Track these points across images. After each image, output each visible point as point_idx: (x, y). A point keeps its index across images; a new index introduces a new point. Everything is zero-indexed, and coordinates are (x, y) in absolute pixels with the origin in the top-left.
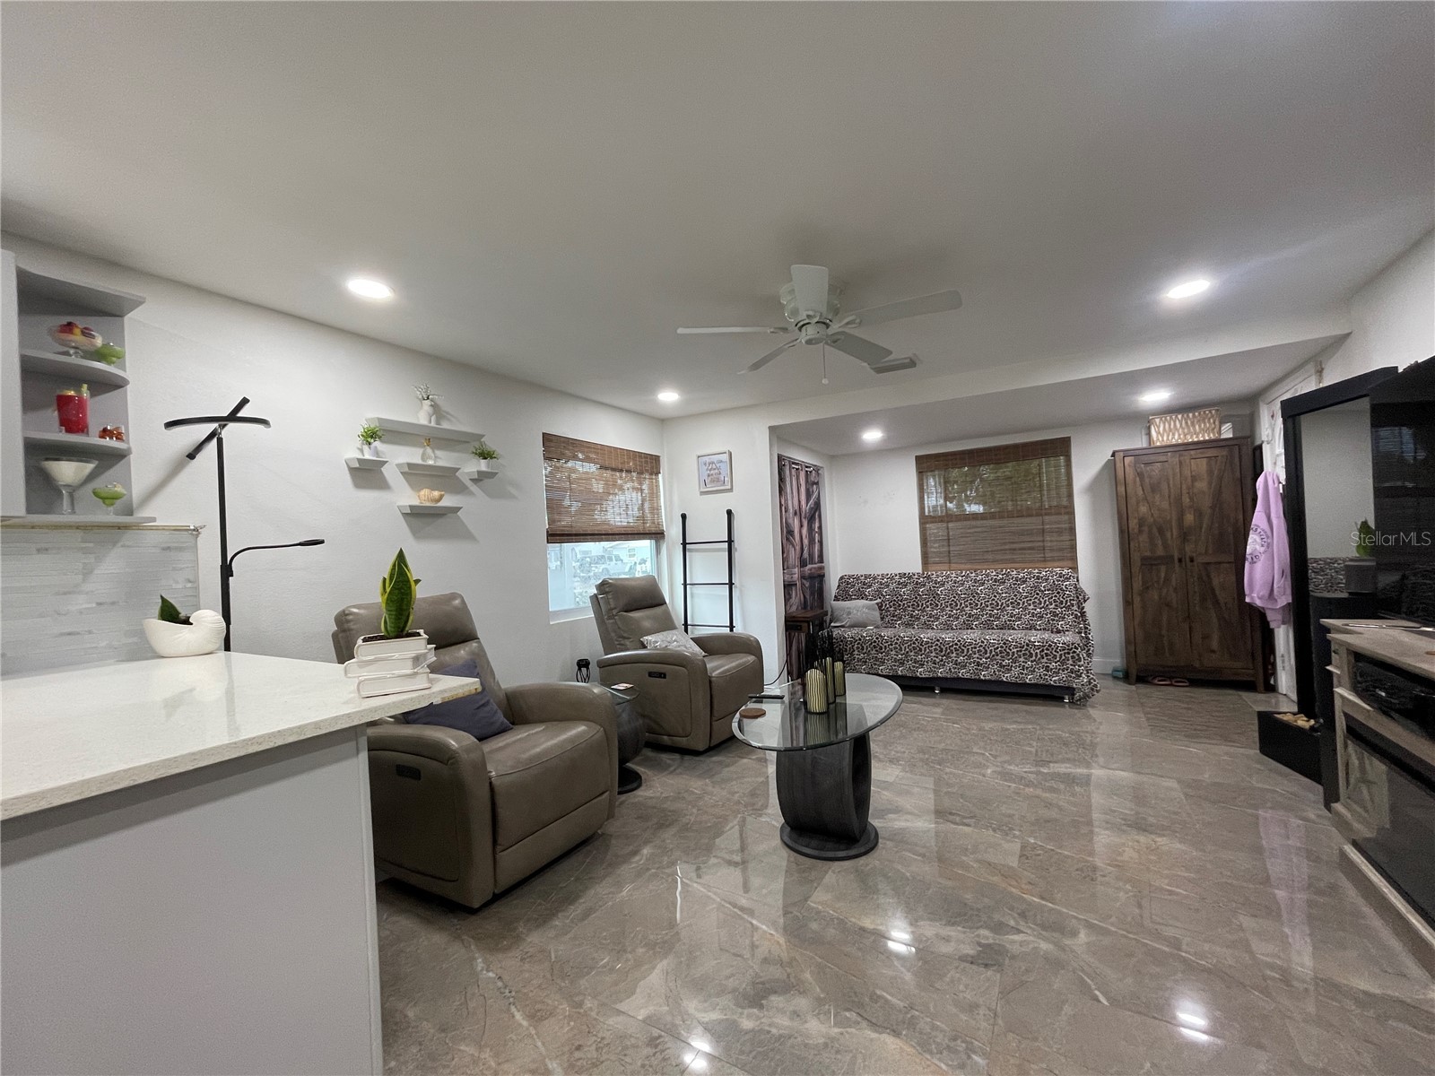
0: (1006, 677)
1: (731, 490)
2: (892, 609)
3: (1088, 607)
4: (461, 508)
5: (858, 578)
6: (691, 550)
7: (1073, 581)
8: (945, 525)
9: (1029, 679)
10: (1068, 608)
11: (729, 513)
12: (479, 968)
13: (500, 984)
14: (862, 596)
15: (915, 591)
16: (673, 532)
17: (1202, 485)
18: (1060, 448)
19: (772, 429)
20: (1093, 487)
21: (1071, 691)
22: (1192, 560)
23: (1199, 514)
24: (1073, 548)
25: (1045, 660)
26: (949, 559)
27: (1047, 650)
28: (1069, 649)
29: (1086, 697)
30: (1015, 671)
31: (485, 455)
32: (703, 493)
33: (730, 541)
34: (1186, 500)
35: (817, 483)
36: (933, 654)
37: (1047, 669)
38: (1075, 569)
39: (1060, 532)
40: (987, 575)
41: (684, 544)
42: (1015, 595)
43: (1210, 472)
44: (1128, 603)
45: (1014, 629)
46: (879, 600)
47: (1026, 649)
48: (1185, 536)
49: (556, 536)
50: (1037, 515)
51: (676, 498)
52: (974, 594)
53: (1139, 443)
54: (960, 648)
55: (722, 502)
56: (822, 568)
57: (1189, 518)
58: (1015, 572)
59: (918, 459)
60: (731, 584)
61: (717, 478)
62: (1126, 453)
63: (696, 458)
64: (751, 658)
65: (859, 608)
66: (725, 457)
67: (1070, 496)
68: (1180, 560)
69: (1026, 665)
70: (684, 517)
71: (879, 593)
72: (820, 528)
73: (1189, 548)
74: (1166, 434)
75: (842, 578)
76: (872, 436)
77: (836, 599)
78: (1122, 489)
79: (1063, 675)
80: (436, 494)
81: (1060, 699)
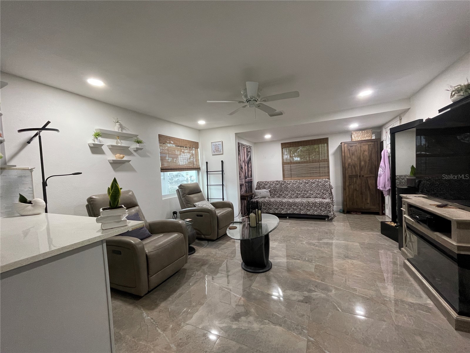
0: (309, 213)
1: (222, 154)
2: (274, 192)
3: (333, 191)
4: (131, 160)
5: (263, 182)
6: (209, 174)
7: (328, 183)
8: (290, 165)
9: (316, 213)
10: (327, 191)
11: (222, 162)
12: (145, 316)
13: (152, 320)
14: (264, 188)
15: (281, 186)
16: (203, 168)
17: (366, 153)
18: (325, 141)
19: (236, 134)
20: (335, 154)
21: (328, 217)
22: (363, 176)
23: (365, 162)
24: (329, 172)
25: (320, 207)
26: (291, 176)
27: (321, 204)
28: (328, 204)
29: (332, 218)
30: (311, 211)
31: (139, 142)
32: (213, 155)
33: (222, 171)
34: (362, 158)
35: (250, 152)
36: (286, 206)
37: (321, 210)
38: (329, 179)
39: (325, 167)
40: (303, 181)
41: (207, 172)
42: (311, 187)
43: (369, 149)
44: (344, 189)
45: (311, 198)
46: (270, 189)
47: (314, 204)
48: (361, 168)
49: (163, 170)
50: (318, 162)
51: (204, 157)
52: (299, 187)
53: (348, 140)
54: (295, 204)
55: (220, 158)
56: (252, 179)
57: (363, 163)
58: (311, 180)
59: (282, 144)
60: (223, 185)
61: (218, 150)
62: (345, 143)
63: (211, 143)
64: (230, 209)
65: (264, 192)
66: (221, 143)
67: (328, 156)
68: (360, 176)
69: (315, 209)
70: (207, 163)
71: (270, 187)
72: (251, 166)
73: (362, 173)
74: (357, 137)
75: (258, 182)
76: (268, 136)
77: (256, 189)
78: (343, 154)
79: (326, 212)
80: (122, 156)
81: (325, 219)
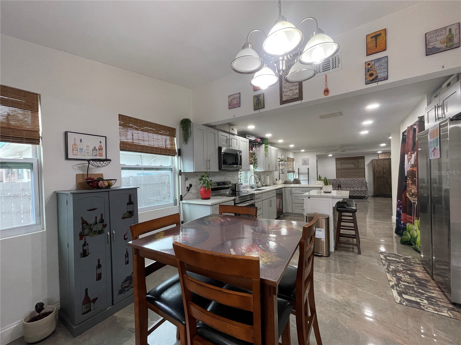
0: (354, 195)
1: (308, 165)
3: (367, 185)
7: (365, 180)
8: (341, 170)
9: (358, 195)
10: (364, 185)
11: (308, 168)
15: (336, 182)
16: (297, 171)
17: (387, 165)
18: (363, 158)
19: (317, 155)
20: (368, 165)
21: (365, 197)
22: (385, 177)
23: (386, 170)
24: (365, 175)
26: (342, 177)
27: (361, 191)
28: (365, 191)
29: (367, 198)
30: (356, 194)
32: (302, 165)
33: (308, 173)
34: (384, 168)
37: (361, 194)
38: (365, 178)
39: (362, 172)
40: (350, 179)
41: (299, 173)
42: (355, 183)
43: (388, 163)
44: (374, 184)
45: (355, 188)
47: (358, 191)
48: (384, 173)
50: (358, 169)
51: (297, 166)
53: (377, 158)
55: (307, 167)
57: (385, 171)
58: (355, 179)
59: (336, 158)
60: (308, 180)
61: (305, 163)
62: (375, 160)
63: (301, 159)
66: (307, 159)
67: (364, 166)
68: (383, 177)
69: (358, 193)
70: (299, 169)
73: (385, 176)
74: (381, 157)
76: (330, 155)
78: (374, 165)
79: (364, 195)
81: (363, 199)
